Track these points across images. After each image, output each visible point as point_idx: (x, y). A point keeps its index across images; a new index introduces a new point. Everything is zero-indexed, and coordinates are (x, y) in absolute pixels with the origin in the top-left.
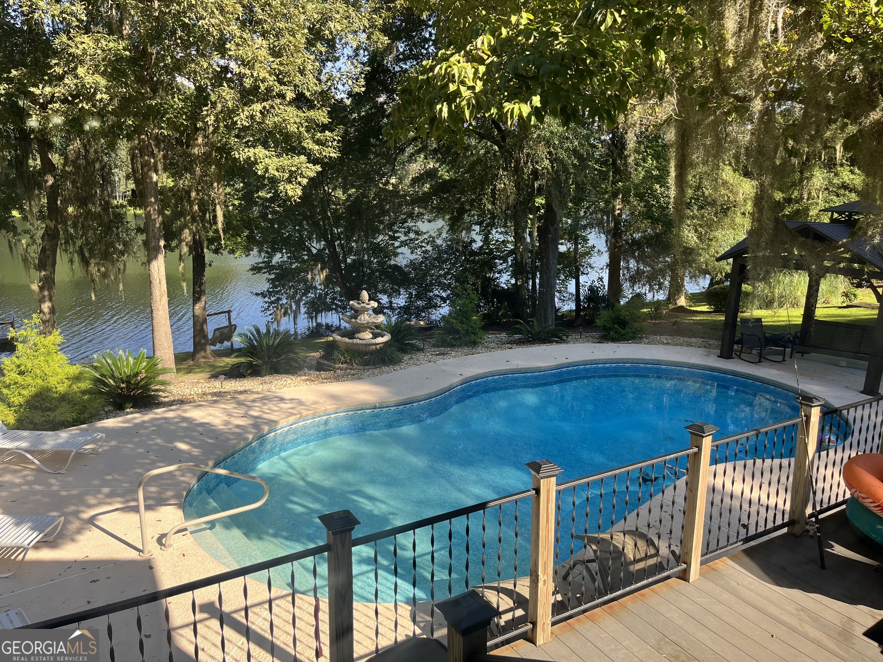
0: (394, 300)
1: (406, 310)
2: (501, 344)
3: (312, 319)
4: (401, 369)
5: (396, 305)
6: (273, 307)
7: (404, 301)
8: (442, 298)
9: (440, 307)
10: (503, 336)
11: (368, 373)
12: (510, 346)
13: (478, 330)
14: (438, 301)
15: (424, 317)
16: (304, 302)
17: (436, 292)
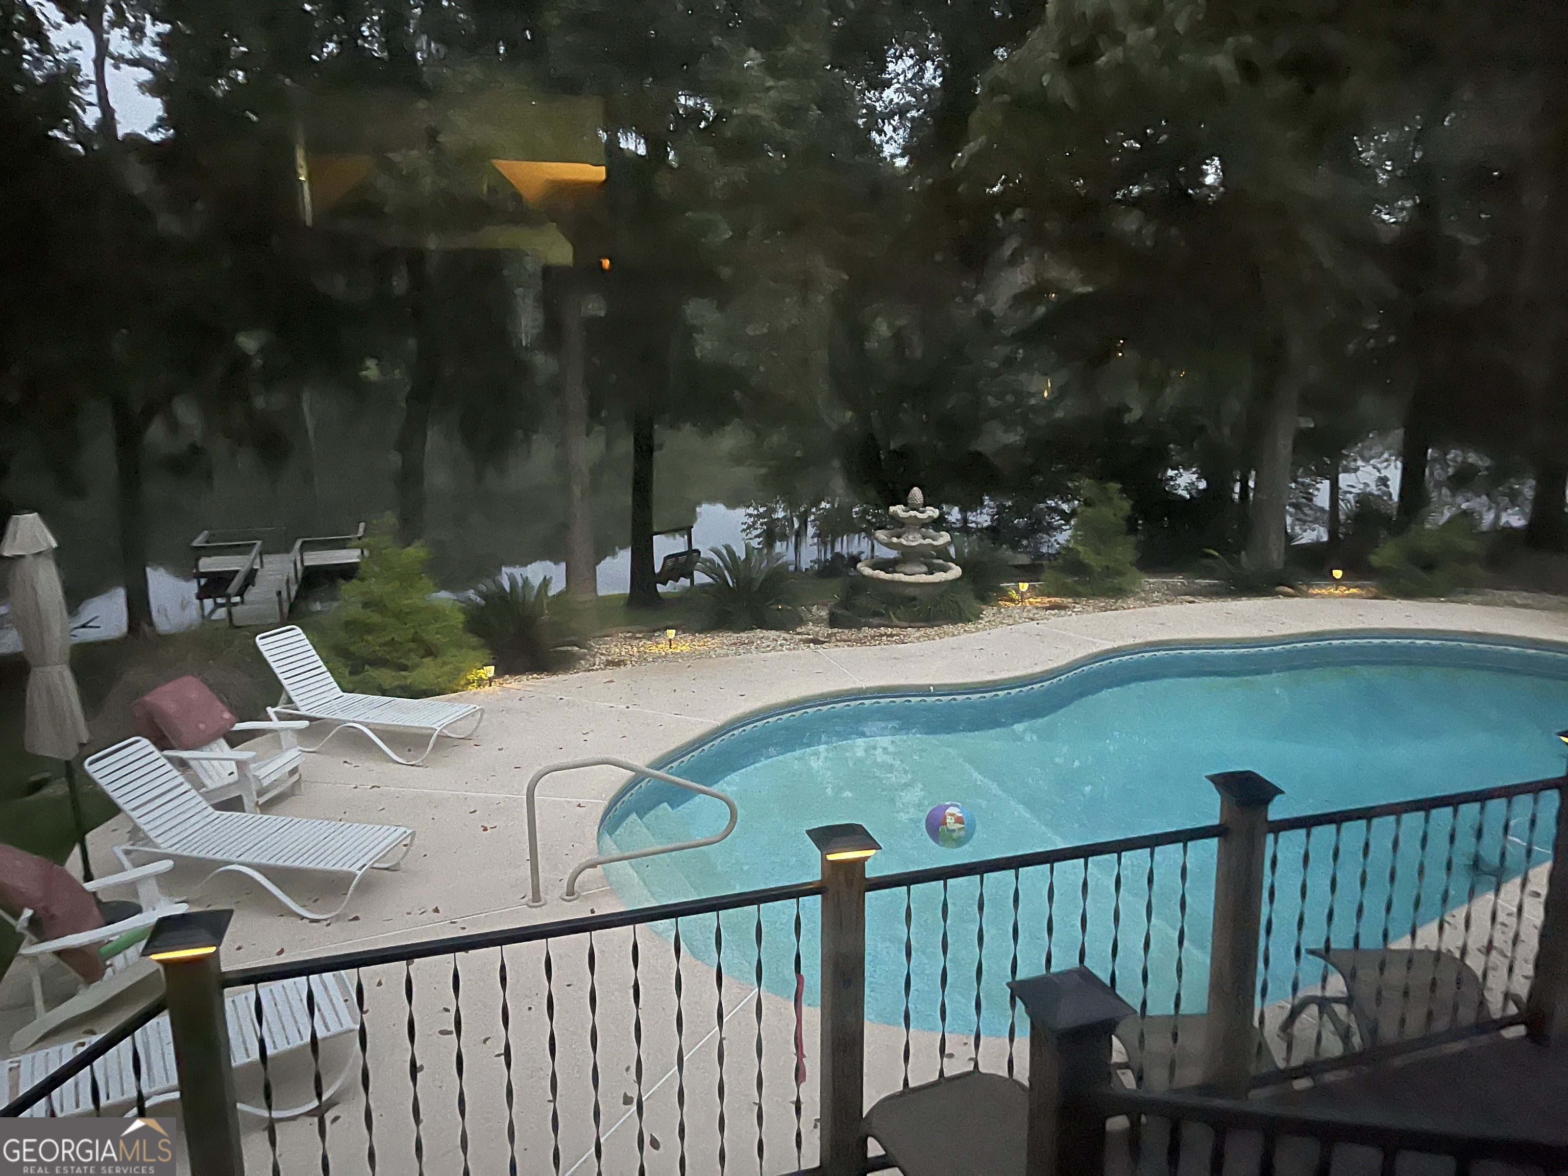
0: (971, 517)
1: (993, 533)
2: (1174, 595)
3: (825, 544)
4: (978, 630)
5: (973, 525)
6: (762, 524)
7: (988, 518)
8: (1062, 513)
9: (1055, 529)
10: (1178, 581)
11: (918, 634)
12: (1191, 599)
13: (1129, 566)
14: (1057, 521)
15: (1026, 547)
16: (812, 517)
17: (1051, 503)
